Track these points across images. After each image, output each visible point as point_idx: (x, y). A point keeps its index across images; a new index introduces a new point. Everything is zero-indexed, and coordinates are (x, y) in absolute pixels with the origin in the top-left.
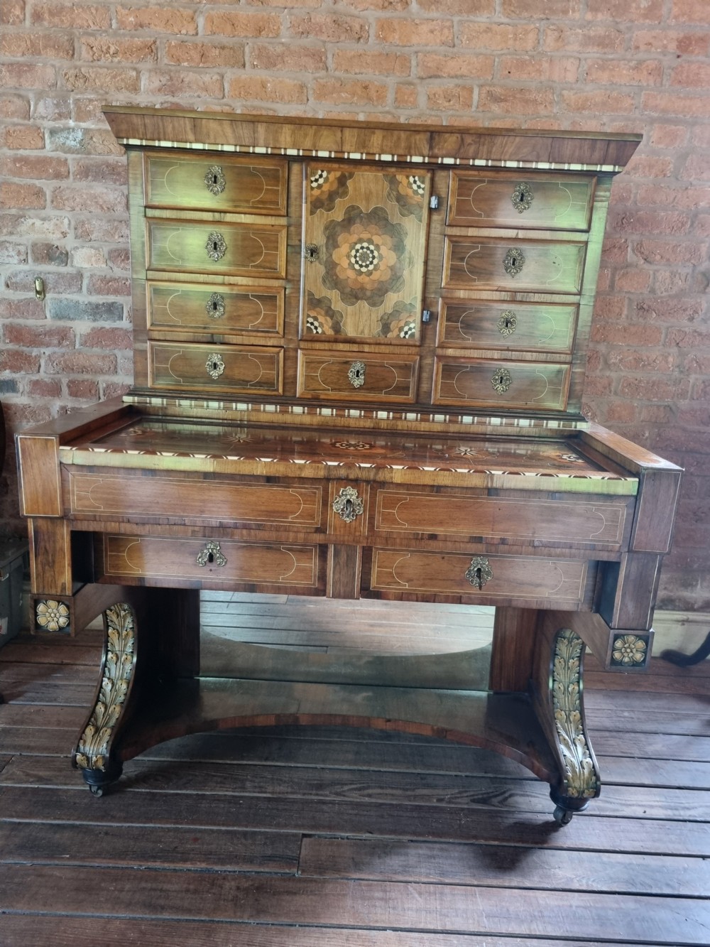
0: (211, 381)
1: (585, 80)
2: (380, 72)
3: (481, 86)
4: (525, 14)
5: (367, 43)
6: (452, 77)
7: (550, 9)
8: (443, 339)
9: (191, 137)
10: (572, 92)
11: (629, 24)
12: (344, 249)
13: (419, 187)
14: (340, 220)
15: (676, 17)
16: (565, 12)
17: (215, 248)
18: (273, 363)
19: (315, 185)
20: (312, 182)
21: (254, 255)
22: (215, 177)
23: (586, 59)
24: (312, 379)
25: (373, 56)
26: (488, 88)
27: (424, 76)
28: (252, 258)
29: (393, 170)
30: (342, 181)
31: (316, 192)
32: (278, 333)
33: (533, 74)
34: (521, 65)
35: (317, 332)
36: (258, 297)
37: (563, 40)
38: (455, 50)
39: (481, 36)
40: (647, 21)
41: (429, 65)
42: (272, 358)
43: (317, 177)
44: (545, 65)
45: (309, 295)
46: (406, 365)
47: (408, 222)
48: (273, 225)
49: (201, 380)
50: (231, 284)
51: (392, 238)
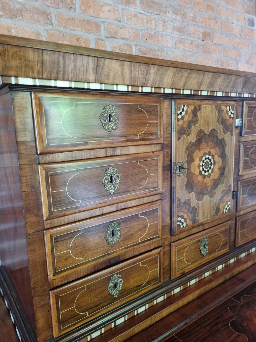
1: (175, 47)
2: (85, 31)
3: (136, 45)
4: (150, 11)
5: (75, 11)
6: (122, 39)
7: (160, 10)
9: (91, 77)
10: (171, 53)
11: (187, 23)
12: (197, 161)
13: (231, 113)
14: (194, 142)
15: (202, 23)
16: (165, 13)
17: (111, 182)
18: (157, 262)
19: (180, 117)
20: (178, 115)
21: (141, 180)
22: (110, 116)
23: (174, 37)
24: (181, 262)
25: (80, 20)
26: (139, 47)
27: (109, 37)
28: (140, 183)
29: (220, 102)
30: (195, 112)
31: (181, 123)
32: (159, 237)
33: (156, 42)
34: (151, 36)
35: (183, 227)
36: (144, 214)
37: (165, 27)
38: (121, 24)
39: (132, 18)
40: (193, 23)
41: (110, 30)
42: (156, 258)
43: (181, 111)
44: (160, 38)
45: (178, 201)
46: (226, 229)
47: (227, 137)
48: (153, 152)
49: (104, 304)
50: (123, 209)
51: (220, 149)
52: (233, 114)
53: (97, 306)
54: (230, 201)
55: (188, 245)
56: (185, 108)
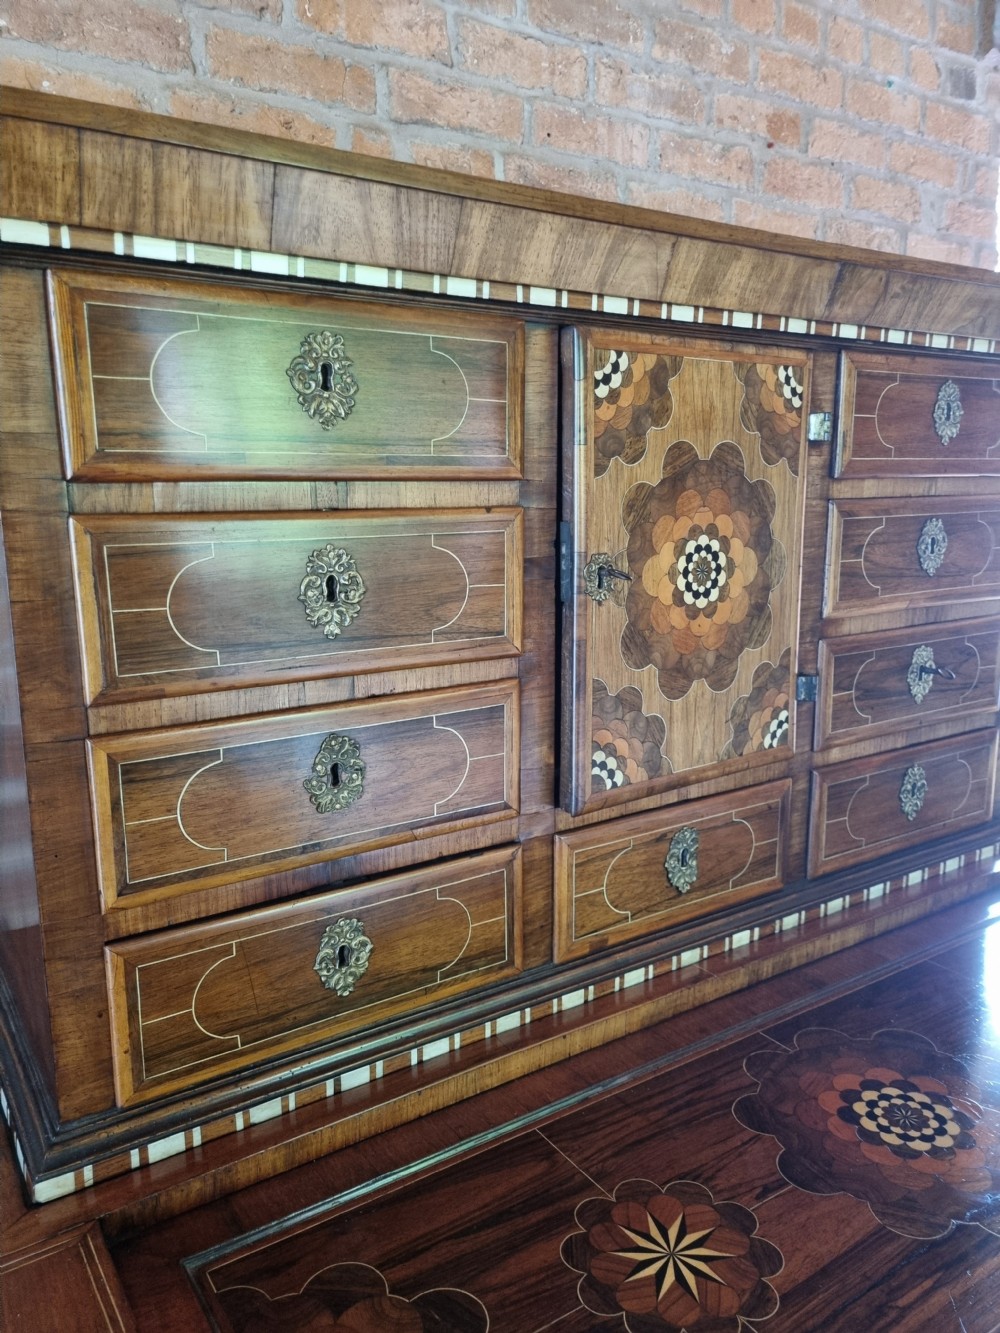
0: (334, 1005)
1: (660, 166)
2: (315, 93)
3: (506, 155)
4: (565, 27)
5: (279, 23)
6: (454, 129)
7: (603, 27)
8: (829, 731)
10: (644, 186)
11: (709, 79)
12: (665, 556)
13: (794, 392)
14: (654, 484)
15: (765, 79)
16: (624, 37)
17: (331, 596)
18: (498, 895)
19: (603, 391)
20: (597, 383)
21: (443, 600)
22: (326, 370)
23: (658, 129)
24: (592, 904)
25: (295, 56)
26: (518, 161)
27: (405, 119)
28: (438, 612)
30: (658, 380)
31: (607, 413)
32: (507, 807)
33: (585, 144)
34: (567, 124)
36: (455, 720)
37: (624, 89)
38: (455, 72)
39: (497, 55)
40: (732, 78)
41: (411, 96)
42: (495, 881)
43: (608, 369)
44: (602, 130)
45: (595, 690)
46: (770, 808)
47: (776, 476)
48: (488, 509)
49: (302, 1015)
50: (374, 697)
51: (750, 517)
52: (801, 397)
53: (274, 1018)
54: (786, 707)
55: (620, 847)
56: (624, 362)
